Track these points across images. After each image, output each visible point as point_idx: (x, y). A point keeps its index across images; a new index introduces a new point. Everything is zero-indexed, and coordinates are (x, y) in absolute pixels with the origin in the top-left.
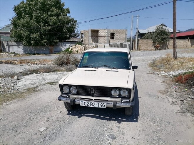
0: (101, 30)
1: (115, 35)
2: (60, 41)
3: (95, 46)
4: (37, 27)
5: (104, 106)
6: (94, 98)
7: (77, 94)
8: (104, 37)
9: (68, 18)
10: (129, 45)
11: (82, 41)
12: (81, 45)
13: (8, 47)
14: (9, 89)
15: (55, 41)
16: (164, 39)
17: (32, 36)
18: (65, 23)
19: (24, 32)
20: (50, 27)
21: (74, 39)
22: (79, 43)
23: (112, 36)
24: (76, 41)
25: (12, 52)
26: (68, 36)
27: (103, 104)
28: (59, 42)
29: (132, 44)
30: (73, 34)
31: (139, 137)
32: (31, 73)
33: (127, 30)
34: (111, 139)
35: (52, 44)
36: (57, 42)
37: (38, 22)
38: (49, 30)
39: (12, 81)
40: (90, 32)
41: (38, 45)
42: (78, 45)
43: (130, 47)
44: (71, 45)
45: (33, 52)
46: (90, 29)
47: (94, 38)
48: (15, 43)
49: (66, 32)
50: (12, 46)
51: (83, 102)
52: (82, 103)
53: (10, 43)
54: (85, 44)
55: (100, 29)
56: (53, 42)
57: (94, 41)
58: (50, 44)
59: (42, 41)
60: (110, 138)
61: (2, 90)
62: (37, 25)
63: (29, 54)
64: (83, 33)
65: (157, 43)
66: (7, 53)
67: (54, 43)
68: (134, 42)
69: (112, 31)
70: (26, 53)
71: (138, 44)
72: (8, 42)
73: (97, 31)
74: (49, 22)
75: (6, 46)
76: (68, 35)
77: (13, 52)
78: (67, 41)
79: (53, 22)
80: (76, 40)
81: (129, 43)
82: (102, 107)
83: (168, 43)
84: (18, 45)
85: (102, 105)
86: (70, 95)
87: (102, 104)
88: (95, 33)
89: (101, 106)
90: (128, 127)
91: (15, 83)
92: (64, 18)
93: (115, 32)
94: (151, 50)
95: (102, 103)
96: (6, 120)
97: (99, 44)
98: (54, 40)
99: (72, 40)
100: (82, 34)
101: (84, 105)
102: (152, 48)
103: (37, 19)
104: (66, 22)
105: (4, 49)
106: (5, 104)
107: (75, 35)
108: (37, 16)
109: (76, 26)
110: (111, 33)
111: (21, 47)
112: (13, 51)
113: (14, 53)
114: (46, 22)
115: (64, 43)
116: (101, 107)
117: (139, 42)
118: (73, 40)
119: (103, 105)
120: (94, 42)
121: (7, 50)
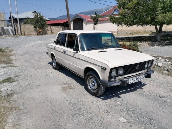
7: (125, 74)
10: (11, 30)
16: (43, 25)
29: (15, 29)
51: (131, 80)
65: (38, 28)
68: (16, 27)
71: (20, 29)
81: (11, 28)
83: (47, 29)
94: (34, 35)
101: (132, 83)
102: (35, 33)
117: (22, 27)
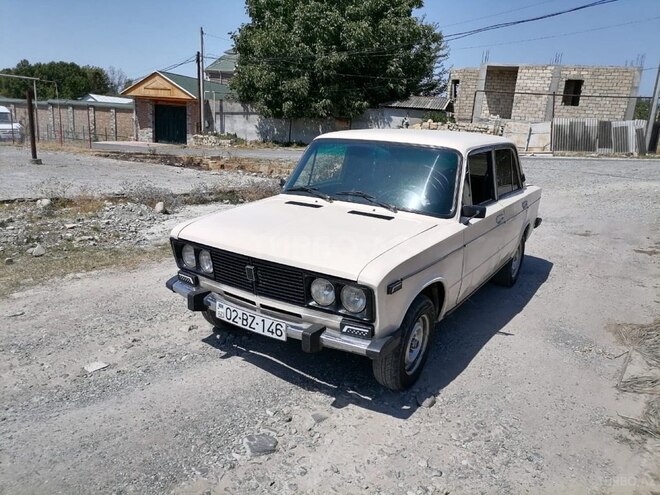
0: (527, 68)
1: (585, 90)
2: (374, 106)
3: (491, 127)
4: (305, 54)
5: (279, 333)
6: (259, 300)
7: (216, 277)
8: (538, 95)
9: (411, 23)
11: (450, 108)
12: (440, 123)
13: (221, 119)
14: (118, 236)
15: (356, 104)
17: (286, 85)
18: (396, 42)
19: (262, 74)
20: (344, 56)
21: (423, 99)
22: (437, 115)
23: (573, 91)
24: (428, 107)
25: (228, 134)
26: (403, 88)
27: (279, 327)
28: (370, 107)
30: (425, 81)
31: (357, 471)
32: (216, 200)
33: (641, 70)
34: (249, 451)
35: (344, 114)
36: (360, 110)
37: (310, 41)
38: (341, 63)
39: (141, 215)
40: (483, 75)
41: (303, 116)
42: (430, 120)
43: (644, 139)
44: (408, 120)
45: (286, 140)
46: (486, 66)
47: (499, 100)
48: (238, 107)
49: (395, 74)
50: (233, 114)
51: (222, 307)
52: (221, 310)
53: (228, 106)
54: (460, 120)
55: (525, 65)
56: (350, 106)
57: (493, 111)
58: (341, 114)
59: (316, 102)
60: (247, 447)
61: (96, 237)
62: (303, 48)
63: (276, 142)
64: (457, 78)
66: (215, 135)
67: (353, 110)
69: (575, 73)
70: (268, 139)
72: (221, 101)
73: (512, 73)
74: (344, 39)
75: (217, 113)
76: (402, 84)
77: (232, 133)
78: (395, 105)
79: (358, 40)
80: (429, 103)
81: (642, 124)
82: (275, 336)
84: (246, 114)
85: (273, 327)
86: (200, 277)
87: (274, 325)
88: (502, 81)
89: (273, 333)
90: (355, 427)
91: (146, 224)
92: (397, 23)
93: (585, 75)
95: (276, 323)
96: (32, 318)
97: (514, 120)
98: (353, 100)
99: (413, 102)
100: (456, 82)
101: (225, 319)
103: (307, 28)
104: (402, 40)
105: (211, 123)
106: (71, 275)
107: (434, 86)
108: (309, 19)
109: (441, 53)
110: (569, 83)
111: (255, 119)
112: (233, 130)
113: (235, 135)
114: (335, 40)
115: (386, 111)
116: (269, 335)
118: (417, 102)
119: (277, 329)
120: (495, 115)
121: (217, 125)
